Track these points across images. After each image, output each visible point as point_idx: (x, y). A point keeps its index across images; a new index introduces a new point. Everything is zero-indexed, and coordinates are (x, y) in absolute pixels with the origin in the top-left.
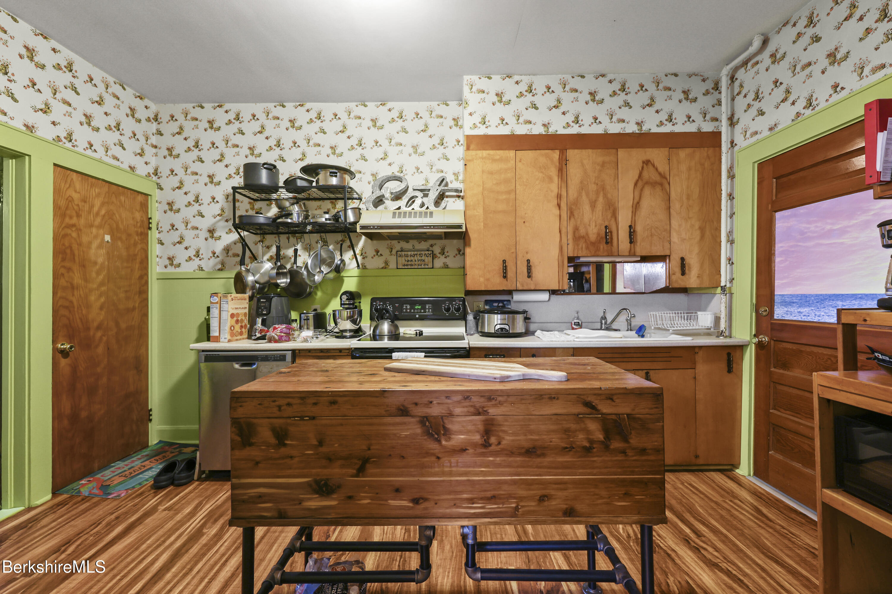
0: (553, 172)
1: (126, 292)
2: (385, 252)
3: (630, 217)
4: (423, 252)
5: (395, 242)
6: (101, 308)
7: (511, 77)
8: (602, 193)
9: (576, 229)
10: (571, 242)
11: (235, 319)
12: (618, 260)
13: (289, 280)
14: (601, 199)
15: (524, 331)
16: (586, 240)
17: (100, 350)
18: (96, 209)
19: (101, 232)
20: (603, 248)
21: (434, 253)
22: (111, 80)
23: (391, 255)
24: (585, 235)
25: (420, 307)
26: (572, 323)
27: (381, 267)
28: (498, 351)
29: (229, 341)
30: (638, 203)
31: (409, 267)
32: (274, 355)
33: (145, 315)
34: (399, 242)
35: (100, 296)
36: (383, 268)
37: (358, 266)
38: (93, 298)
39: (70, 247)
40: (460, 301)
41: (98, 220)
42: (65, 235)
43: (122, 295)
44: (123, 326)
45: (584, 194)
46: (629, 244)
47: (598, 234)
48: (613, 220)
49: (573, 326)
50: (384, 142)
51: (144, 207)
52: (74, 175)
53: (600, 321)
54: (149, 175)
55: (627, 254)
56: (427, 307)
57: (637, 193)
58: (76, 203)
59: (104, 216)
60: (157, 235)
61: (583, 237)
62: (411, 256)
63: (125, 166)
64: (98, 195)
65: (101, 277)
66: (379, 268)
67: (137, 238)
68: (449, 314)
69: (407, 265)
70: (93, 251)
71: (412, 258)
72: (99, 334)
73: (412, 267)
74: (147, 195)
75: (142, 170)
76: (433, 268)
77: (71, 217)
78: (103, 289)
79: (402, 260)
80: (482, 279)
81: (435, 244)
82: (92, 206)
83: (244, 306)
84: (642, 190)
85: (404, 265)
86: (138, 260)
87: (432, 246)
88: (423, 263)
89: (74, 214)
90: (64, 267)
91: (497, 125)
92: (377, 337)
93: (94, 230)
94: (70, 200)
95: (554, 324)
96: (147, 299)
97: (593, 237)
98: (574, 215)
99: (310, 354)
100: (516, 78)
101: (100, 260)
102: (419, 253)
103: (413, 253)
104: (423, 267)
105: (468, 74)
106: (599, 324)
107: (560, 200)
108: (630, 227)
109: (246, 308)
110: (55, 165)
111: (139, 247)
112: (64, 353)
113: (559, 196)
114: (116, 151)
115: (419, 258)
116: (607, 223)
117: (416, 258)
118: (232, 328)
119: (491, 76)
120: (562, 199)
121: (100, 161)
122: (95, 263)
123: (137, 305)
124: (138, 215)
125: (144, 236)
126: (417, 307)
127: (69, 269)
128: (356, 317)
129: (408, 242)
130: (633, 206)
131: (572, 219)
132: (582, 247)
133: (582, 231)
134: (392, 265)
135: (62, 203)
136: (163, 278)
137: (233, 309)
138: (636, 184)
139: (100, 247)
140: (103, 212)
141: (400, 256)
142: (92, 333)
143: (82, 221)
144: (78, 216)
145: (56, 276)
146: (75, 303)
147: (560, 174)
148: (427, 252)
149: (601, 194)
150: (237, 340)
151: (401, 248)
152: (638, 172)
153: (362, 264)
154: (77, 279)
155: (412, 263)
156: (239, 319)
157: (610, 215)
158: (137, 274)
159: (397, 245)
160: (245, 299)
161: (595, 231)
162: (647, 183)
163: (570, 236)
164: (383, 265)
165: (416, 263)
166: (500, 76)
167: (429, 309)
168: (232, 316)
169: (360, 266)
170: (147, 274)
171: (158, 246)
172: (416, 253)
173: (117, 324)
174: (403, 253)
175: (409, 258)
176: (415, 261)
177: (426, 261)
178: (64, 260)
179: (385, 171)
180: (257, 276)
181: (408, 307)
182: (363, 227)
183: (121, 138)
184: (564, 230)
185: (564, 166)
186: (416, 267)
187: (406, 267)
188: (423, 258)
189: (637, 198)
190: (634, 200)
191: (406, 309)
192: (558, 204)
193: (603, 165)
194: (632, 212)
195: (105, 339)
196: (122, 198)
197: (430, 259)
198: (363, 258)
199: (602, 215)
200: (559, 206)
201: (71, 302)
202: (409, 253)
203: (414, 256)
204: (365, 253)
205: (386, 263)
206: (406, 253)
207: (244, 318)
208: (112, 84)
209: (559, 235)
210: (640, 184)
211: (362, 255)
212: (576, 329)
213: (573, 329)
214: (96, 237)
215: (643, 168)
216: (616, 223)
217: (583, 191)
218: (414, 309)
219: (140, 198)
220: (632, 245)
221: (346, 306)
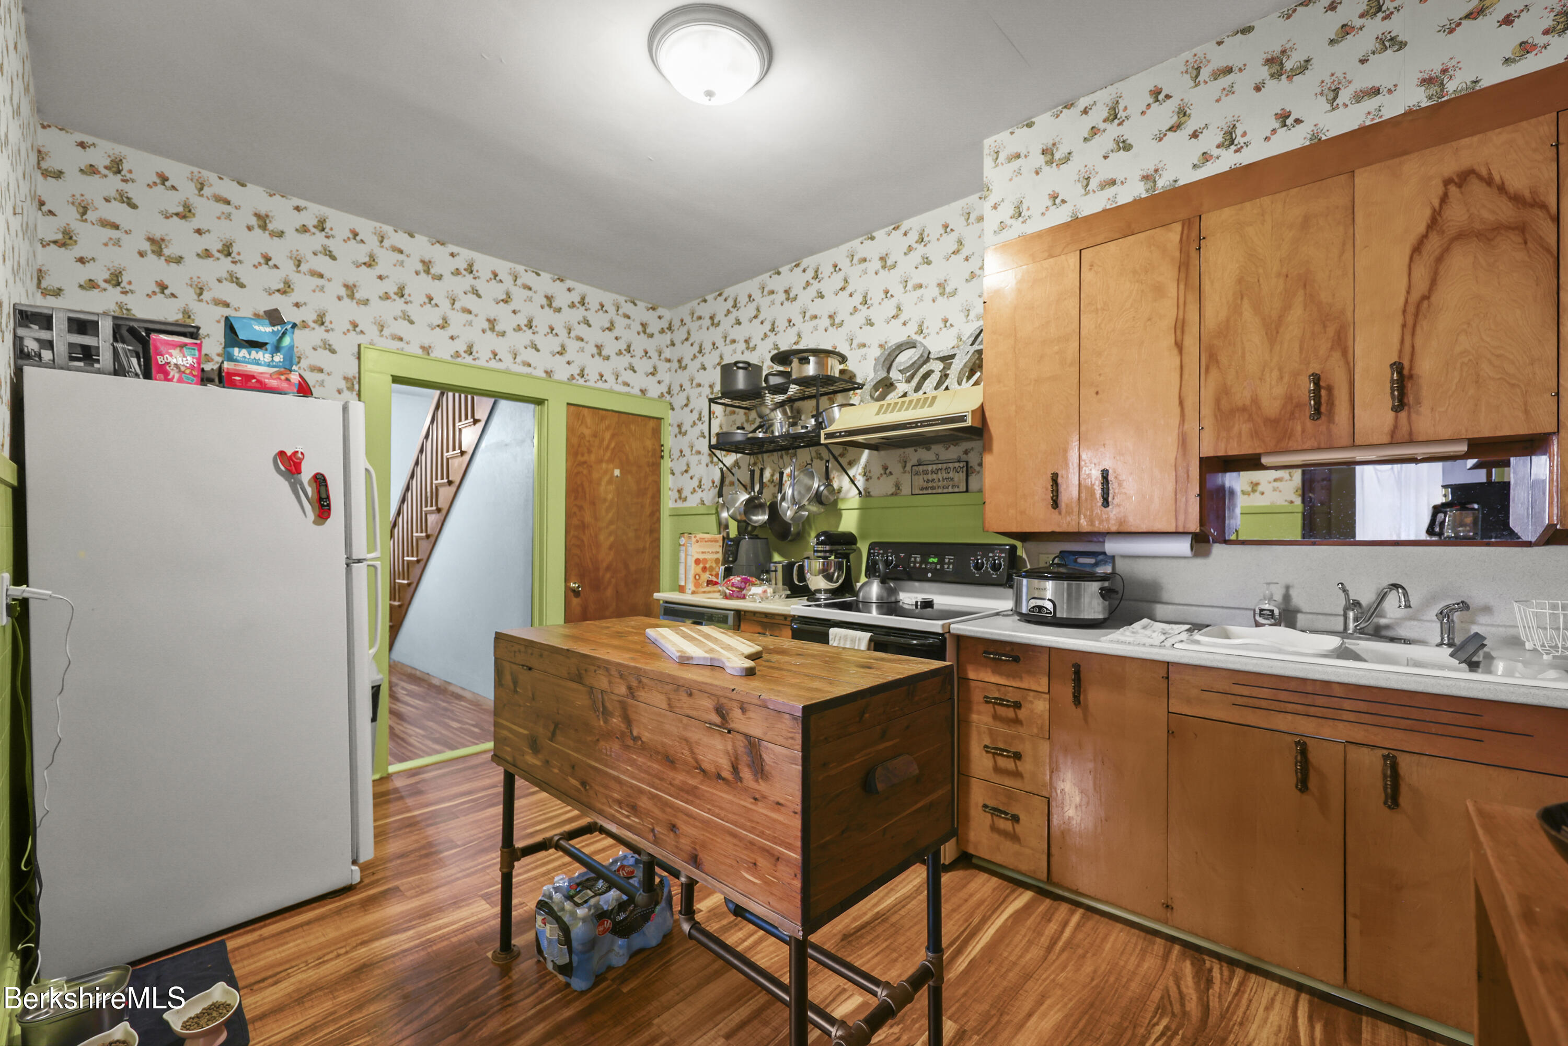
0: (1167, 275)
1: (636, 530)
2: (896, 468)
3: (1396, 340)
4: (951, 465)
5: (910, 451)
6: (610, 548)
7: (1072, 105)
8: (1301, 293)
9: (1224, 391)
10: (1208, 423)
11: (701, 565)
12: (1359, 456)
13: (766, 517)
14: (1297, 313)
15: (1101, 616)
16: (1250, 415)
17: (609, 592)
18: (606, 443)
19: (611, 466)
20: (1303, 431)
21: (970, 465)
22: (621, 299)
23: (905, 472)
24: (1248, 402)
25: (936, 560)
26: (1254, 611)
27: (890, 493)
28: (1008, 649)
29: (693, 593)
30: (1426, 297)
31: (930, 491)
32: (717, 614)
33: (657, 557)
34: (916, 451)
35: (610, 534)
36: (892, 494)
37: (860, 493)
38: (602, 537)
39: (582, 485)
40: (1002, 551)
41: (608, 454)
42: (578, 473)
43: (631, 534)
44: (633, 568)
45: (1246, 305)
46: (1391, 414)
47: (1289, 398)
48: (1337, 355)
49: (1257, 618)
50: (897, 290)
51: (657, 433)
52: (586, 411)
53: (1342, 613)
54: (662, 395)
55: (1386, 439)
56: (947, 561)
57: (1421, 273)
58: (587, 439)
59: (614, 448)
60: (670, 464)
61: (1244, 409)
62: (932, 472)
63: (636, 391)
64: (608, 428)
65: (610, 515)
66: (887, 496)
67: (648, 469)
68: (981, 574)
69: (927, 488)
70: (602, 488)
71: (934, 476)
72: (608, 576)
73: (934, 491)
74: (660, 419)
75: (654, 391)
76: (967, 491)
77: (583, 455)
78: (613, 527)
79: (919, 481)
80: (1012, 512)
81: (972, 449)
82: (602, 440)
83: (714, 550)
84: (1439, 260)
85: (922, 489)
86: (649, 494)
87: (966, 452)
88: (951, 483)
89: (586, 450)
90: (576, 505)
91: (1044, 210)
92: (861, 605)
93: (604, 466)
94: (582, 437)
95: (1207, 609)
96: (659, 539)
97: (1272, 405)
98: (1217, 362)
99: (755, 618)
100: (1083, 102)
101: (610, 497)
102: (944, 466)
103: (935, 467)
104: (950, 490)
105: (987, 136)
106: (1342, 619)
107: (1183, 332)
108: (1398, 367)
109: (717, 552)
110: (568, 404)
111: (650, 479)
112: (576, 593)
113: (1179, 325)
114: (627, 376)
115: (945, 476)
116: (1315, 368)
117: (940, 476)
118: (697, 577)
119: (1033, 120)
120: (1186, 329)
121: (611, 391)
122: (605, 500)
123: (647, 546)
124: (649, 444)
125: (655, 467)
126: (931, 560)
127: (581, 508)
128: (832, 570)
129: (929, 449)
130: (1404, 311)
131: (1214, 373)
132: (1240, 433)
133: (1242, 395)
134: (906, 489)
135: (575, 441)
136: (676, 514)
137: (698, 553)
138: (1417, 249)
139: (610, 482)
140: (613, 445)
141: (917, 473)
142: (601, 573)
143: (593, 457)
144: (590, 452)
145: (569, 515)
146: (586, 543)
147: (1183, 275)
148: (957, 465)
149: (1300, 298)
150: (704, 592)
151: (919, 460)
152: (1428, 213)
153: (865, 489)
154: (588, 519)
155: (934, 484)
156: (708, 566)
157: (1324, 345)
158: (648, 511)
159: (914, 455)
160: (717, 541)
161: (1279, 390)
162: (1461, 236)
163: (1207, 411)
164: (893, 490)
165: (940, 484)
166: (1050, 113)
167: (949, 563)
168: (697, 562)
169: (863, 493)
170: (659, 510)
171: (670, 476)
172: (940, 466)
173: (626, 566)
174: (921, 468)
175: (930, 477)
176: (939, 480)
177: (956, 479)
178: (576, 498)
179: (897, 335)
180: (731, 511)
181: (918, 559)
182: (829, 436)
183: (632, 360)
184: (1191, 400)
185: (1194, 254)
186: (940, 491)
187: (925, 492)
188: (951, 475)
189: (1420, 285)
190: (1408, 292)
191: (915, 562)
192: (1176, 343)
193: (1306, 222)
194: (1404, 326)
195: (613, 581)
196: (633, 427)
197: (963, 476)
198: (867, 480)
199: (1301, 349)
200: (1179, 346)
201: (583, 541)
202: (930, 468)
203: (935, 472)
204: (870, 472)
205: (898, 486)
206: (925, 468)
207: (714, 565)
208: (623, 304)
209: (1177, 410)
210: (1434, 243)
211: (865, 475)
212: (1263, 625)
213: (1258, 625)
214: (606, 472)
215: (1444, 199)
216: (1347, 363)
217: (1246, 300)
218: (927, 563)
219: (652, 424)
220: (1403, 415)
221: (819, 554)
